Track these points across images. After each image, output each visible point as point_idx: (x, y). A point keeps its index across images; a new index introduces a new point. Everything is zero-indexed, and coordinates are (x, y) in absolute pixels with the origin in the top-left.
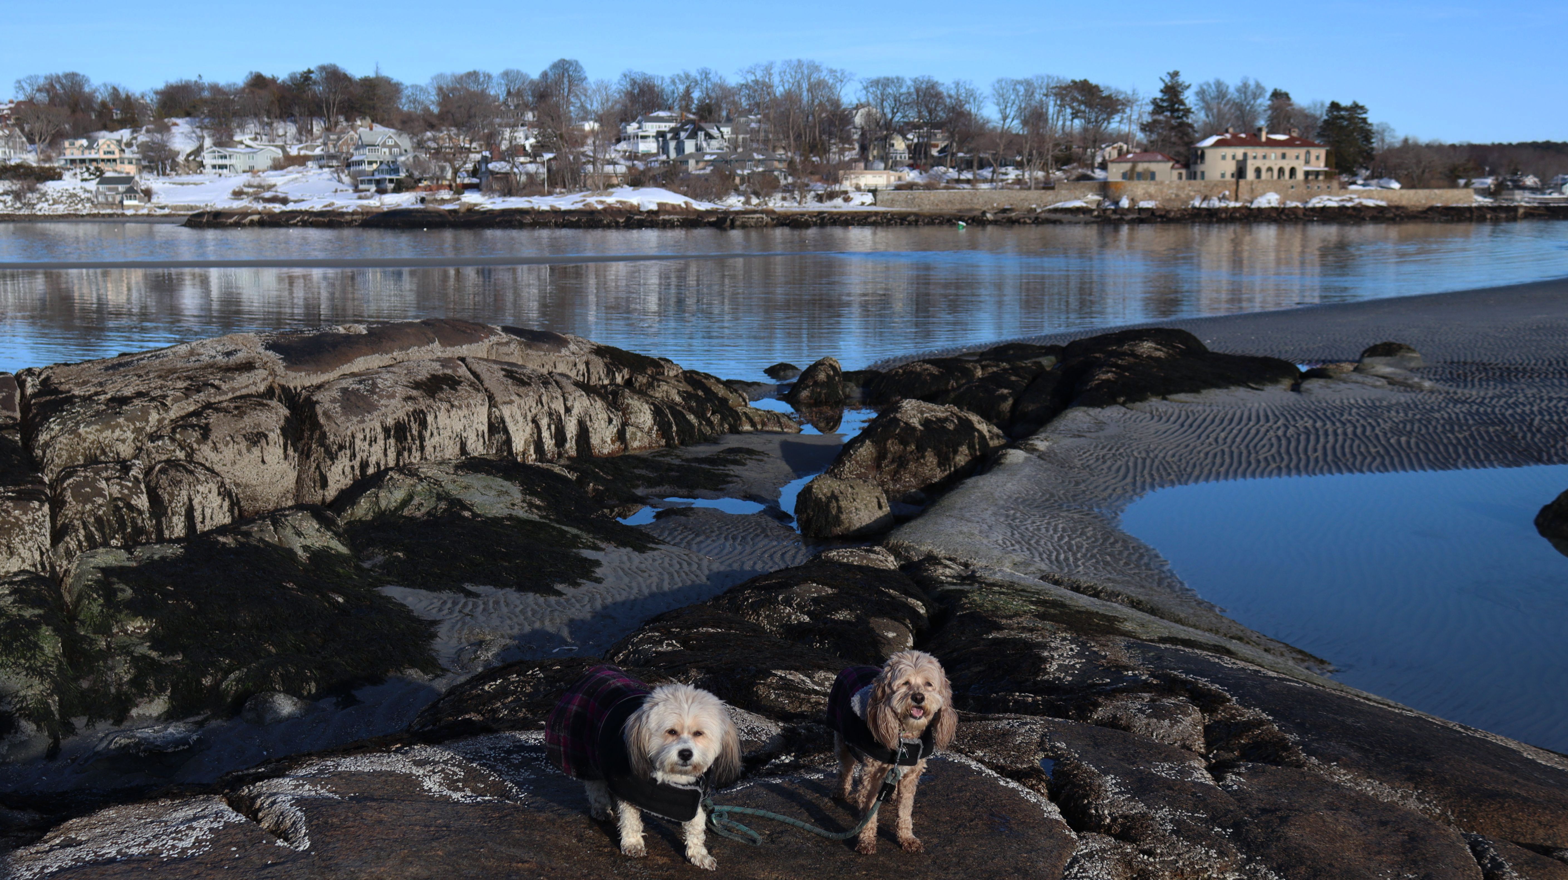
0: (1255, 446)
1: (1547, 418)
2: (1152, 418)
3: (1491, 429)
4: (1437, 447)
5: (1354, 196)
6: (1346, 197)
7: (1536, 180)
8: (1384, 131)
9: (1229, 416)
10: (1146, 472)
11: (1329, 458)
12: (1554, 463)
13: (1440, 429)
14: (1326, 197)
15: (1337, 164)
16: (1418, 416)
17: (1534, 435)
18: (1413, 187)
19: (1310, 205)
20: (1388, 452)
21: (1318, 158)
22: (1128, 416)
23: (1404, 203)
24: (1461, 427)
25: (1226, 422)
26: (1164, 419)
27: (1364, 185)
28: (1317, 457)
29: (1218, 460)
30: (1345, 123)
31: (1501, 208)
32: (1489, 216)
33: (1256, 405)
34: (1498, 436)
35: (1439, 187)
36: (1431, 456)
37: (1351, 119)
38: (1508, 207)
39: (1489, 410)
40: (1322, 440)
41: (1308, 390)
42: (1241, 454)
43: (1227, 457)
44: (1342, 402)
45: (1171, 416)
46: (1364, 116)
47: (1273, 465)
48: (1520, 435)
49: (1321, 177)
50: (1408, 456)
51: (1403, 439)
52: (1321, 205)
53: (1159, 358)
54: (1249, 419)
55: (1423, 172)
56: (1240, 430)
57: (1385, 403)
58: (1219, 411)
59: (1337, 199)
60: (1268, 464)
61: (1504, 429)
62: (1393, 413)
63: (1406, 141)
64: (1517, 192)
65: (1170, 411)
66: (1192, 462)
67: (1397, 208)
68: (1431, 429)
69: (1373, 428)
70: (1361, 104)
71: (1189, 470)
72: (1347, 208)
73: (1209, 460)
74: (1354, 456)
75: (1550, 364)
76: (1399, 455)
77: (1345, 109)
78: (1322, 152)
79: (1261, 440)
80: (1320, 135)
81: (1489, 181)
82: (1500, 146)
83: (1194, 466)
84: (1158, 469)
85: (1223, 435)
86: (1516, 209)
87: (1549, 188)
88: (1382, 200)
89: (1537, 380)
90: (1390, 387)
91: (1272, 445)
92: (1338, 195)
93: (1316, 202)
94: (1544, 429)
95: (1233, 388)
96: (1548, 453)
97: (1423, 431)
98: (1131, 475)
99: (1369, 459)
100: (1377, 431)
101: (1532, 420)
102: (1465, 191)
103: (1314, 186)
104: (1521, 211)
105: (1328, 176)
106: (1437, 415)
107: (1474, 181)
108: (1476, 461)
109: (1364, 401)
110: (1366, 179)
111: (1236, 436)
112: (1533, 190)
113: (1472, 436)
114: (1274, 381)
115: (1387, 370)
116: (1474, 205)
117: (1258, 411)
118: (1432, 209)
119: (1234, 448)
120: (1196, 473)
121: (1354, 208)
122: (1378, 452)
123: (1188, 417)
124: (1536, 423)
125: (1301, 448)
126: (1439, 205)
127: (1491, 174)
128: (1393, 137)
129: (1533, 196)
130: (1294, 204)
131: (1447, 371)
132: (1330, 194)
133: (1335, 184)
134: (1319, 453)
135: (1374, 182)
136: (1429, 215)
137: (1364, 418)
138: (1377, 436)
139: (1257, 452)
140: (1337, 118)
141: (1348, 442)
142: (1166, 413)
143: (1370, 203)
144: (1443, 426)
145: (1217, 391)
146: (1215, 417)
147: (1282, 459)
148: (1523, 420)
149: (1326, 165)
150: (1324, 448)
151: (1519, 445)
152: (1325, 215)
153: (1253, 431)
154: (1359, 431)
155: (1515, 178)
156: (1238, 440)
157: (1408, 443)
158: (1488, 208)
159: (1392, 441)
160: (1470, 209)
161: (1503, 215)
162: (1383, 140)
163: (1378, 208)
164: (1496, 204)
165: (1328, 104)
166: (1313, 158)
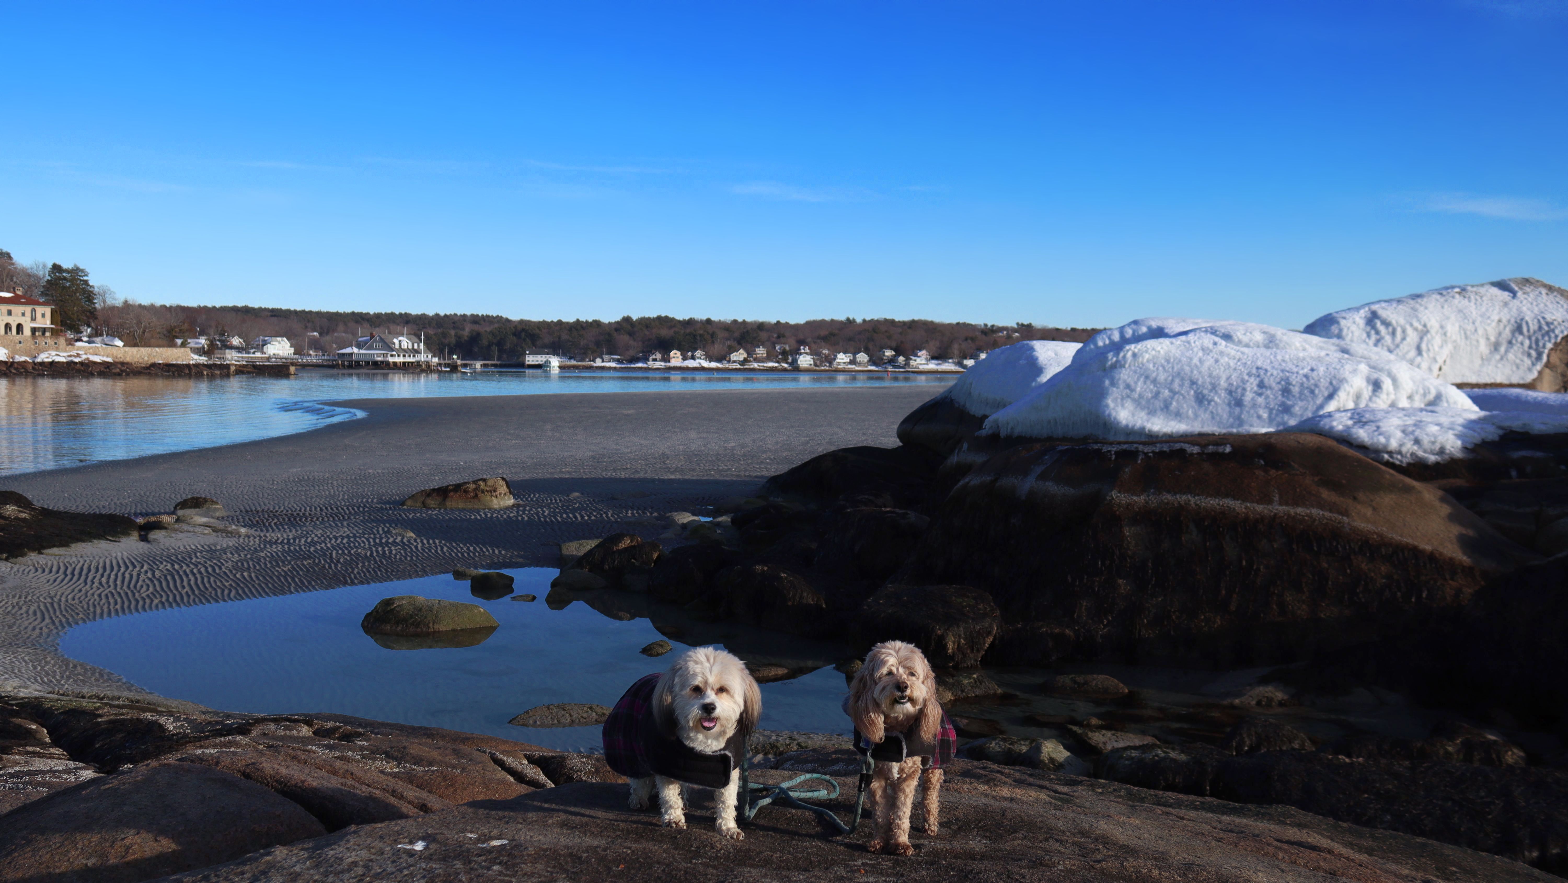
0: (135, 587)
1: (340, 552)
2: (37, 570)
3: (305, 563)
4: (271, 578)
5: (80, 352)
6: (74, 353)
7: (241, 340)
8: (105, 292)
9: (101, 565)
10: (58, 613)
11: (197, 592)
12: (356, 584)
13: (269, 565)
14: (54, 353)
15: (61, 321)
16: (249, 556)
17: (336, 565)
18: (135, 345)
19: (39, 360)
20: (238, 585)
21: (43, 315)
22: (15, 569)
23: (128, 359)
24: (283, 562)
25: (101, 571)
26: (47, 570)
27: (89, 342)
28: (187, 592)
29: (111, 600)
30: (68, 284)
31: (215, 365)
32: (205, 373)
33: (119, 554)
34: (312, 568)
35: (159, 346)
36: (270, 586)
37: (73, 280)
38: (221, 364)
39: (297, 548)
40: (185, 579)
41: (155, 540)
42: (127, 594)
43: (116, 596)
44: (185, 547)
45: (52, 567)
46: (85, 278)
47: (156, 601)
48: (327, 566)
49: (48, 334)
50: (253, 586)
51: (245, 574)
52: (50, 360)
53: (25, 519)
54: (119, 567)
55: (144, 332)
56: (116, 575)
57: (219, 547)
58: (91, 562)
59: (65, 354)
60: (152, 601)
61: (314, 562)
62: (229, 555)
63: (126, 302)
64: (227, 351)
65: (50, 563)
66: (91, 603)
67: (123, 364)
68: (263, 566)
69: (220, 568)
70: (81, 267)
71: (92, 609)
72: (76, 363)
73: (104, 601)
74: (215, 589)
75: (321, 510)
76: (247, 586)
77: (67, 271)
78: (48, 310)
79: (137, 581)
80: (43, 294)
81: (203, 341)
82: (205, 308)
83: (95, 606)
84: (66, 610)
85: (104, 580)
86: (228, 367)
87: (252, 348)
88: (107, 356)
89: (318, 523)
90: (214, 534)
91: (148, 586)
92: (65, 351)
93: (43, 357)
94: (342, 560)
95: (95, 541)
96: (350, 578)
97: (258, 567)
98: (47, 616)
99: (226, 592)
100: (224, 569)
101: (331, 554)
102: (182, 350)
103: (41, 341)
104: (233, 368)
105: (55, 333)
106: (262, 554)
107: (189, 341)
108: (302, 587)
109: (203, 547)
110: (89, 336)
111: (115, 580)
112: (239, 349)
113: (293, 567)
114: (126, 533)
115: (204, 520)
116: (191, 362)
117: (122, 559)
118: (154, 365)
119: (118, 589)
120: (98, 611)
121: (81, 363)
122: (231, 585)
123: (67, 568)
124: (334, 556)
125: (171, 585)
126: (161, 362)
127: (202, 333)
128: (114, 299)
129: (240, 355)
130: (23, 359)
131: (247, 518)
132: (57, 349)
133: (62, 341)
134: (187, 589)
135: (98, 339)
136: (152, 371)
137: (209, 560)
138: (225, 573)
139: (139, 592)
140: (59, 278)
141: (206, 580)
142: (46, 564)
143: (97, 359)
144: (270, 562)
145: (84, 545)
146: (90, 566)
147: (161, 596)
148: (325, 555)
149: (52, 323)
150: (189, 585)
151: (328, 572)
152: (55, 370)
153: (127, 576)
154: (210, 570)
155: (223, 338)
156: (119, 582)
157: (250, 577)
158: (204, 365)
159: (238, 576)
160: (188, 366)
161: (218, 372)
162: (104, 301)
163: (105, 364)
164: (210, 362)
165: (50, 265)
166: (39, 316)
